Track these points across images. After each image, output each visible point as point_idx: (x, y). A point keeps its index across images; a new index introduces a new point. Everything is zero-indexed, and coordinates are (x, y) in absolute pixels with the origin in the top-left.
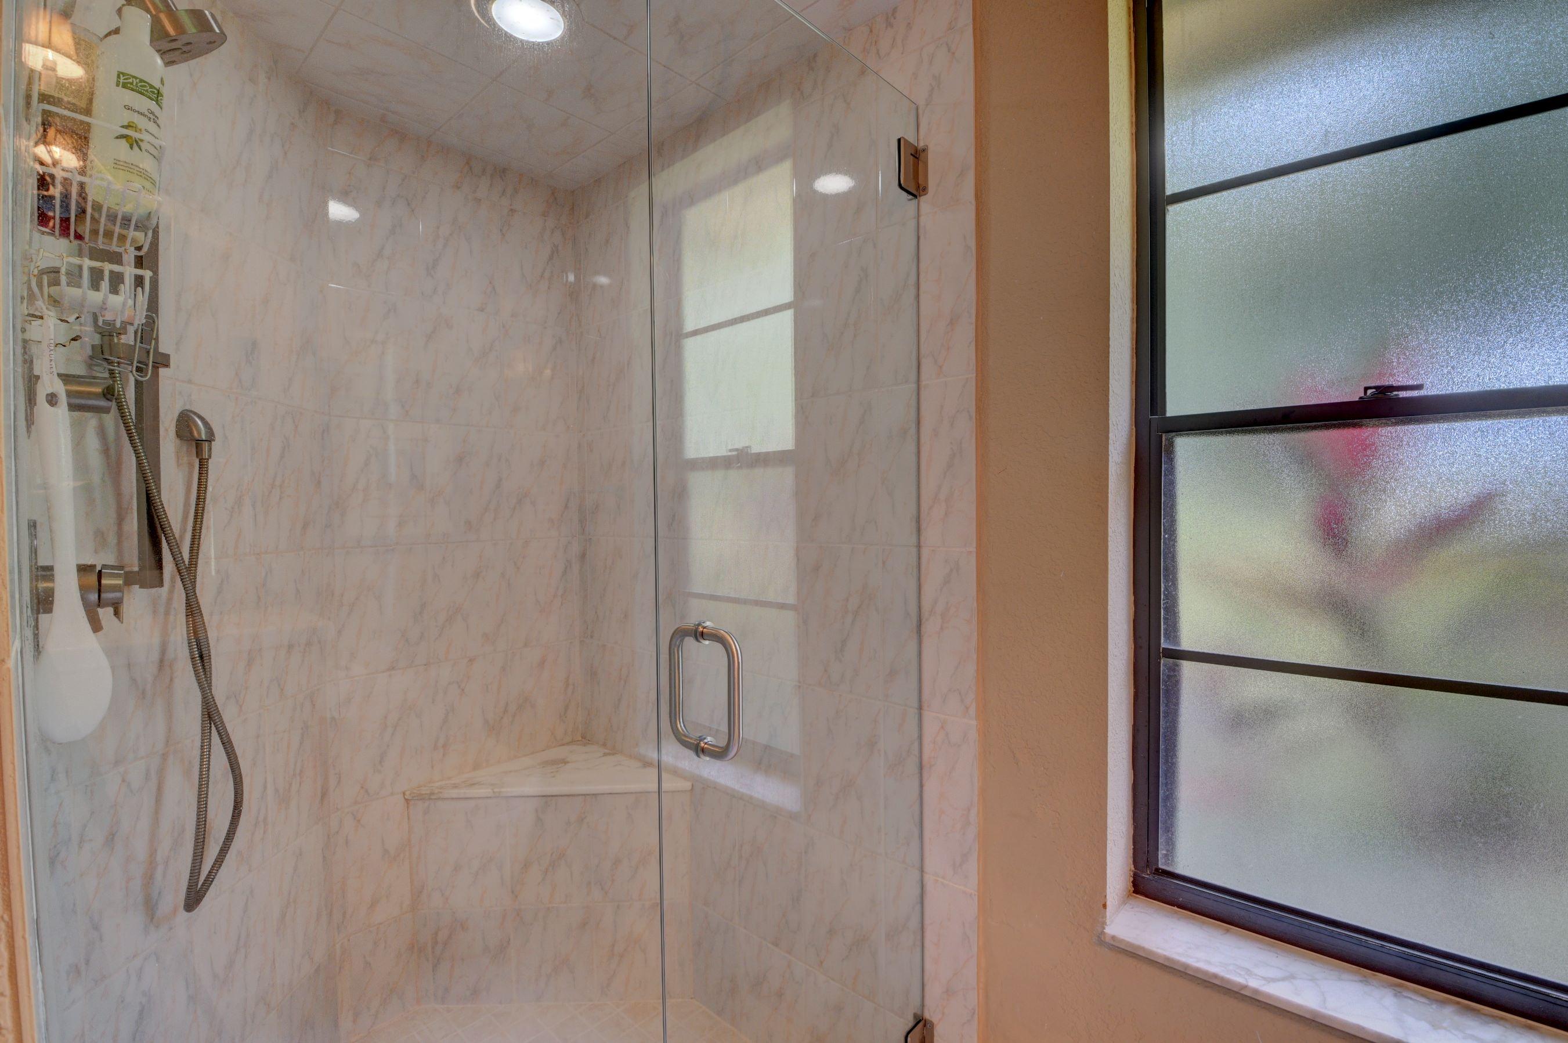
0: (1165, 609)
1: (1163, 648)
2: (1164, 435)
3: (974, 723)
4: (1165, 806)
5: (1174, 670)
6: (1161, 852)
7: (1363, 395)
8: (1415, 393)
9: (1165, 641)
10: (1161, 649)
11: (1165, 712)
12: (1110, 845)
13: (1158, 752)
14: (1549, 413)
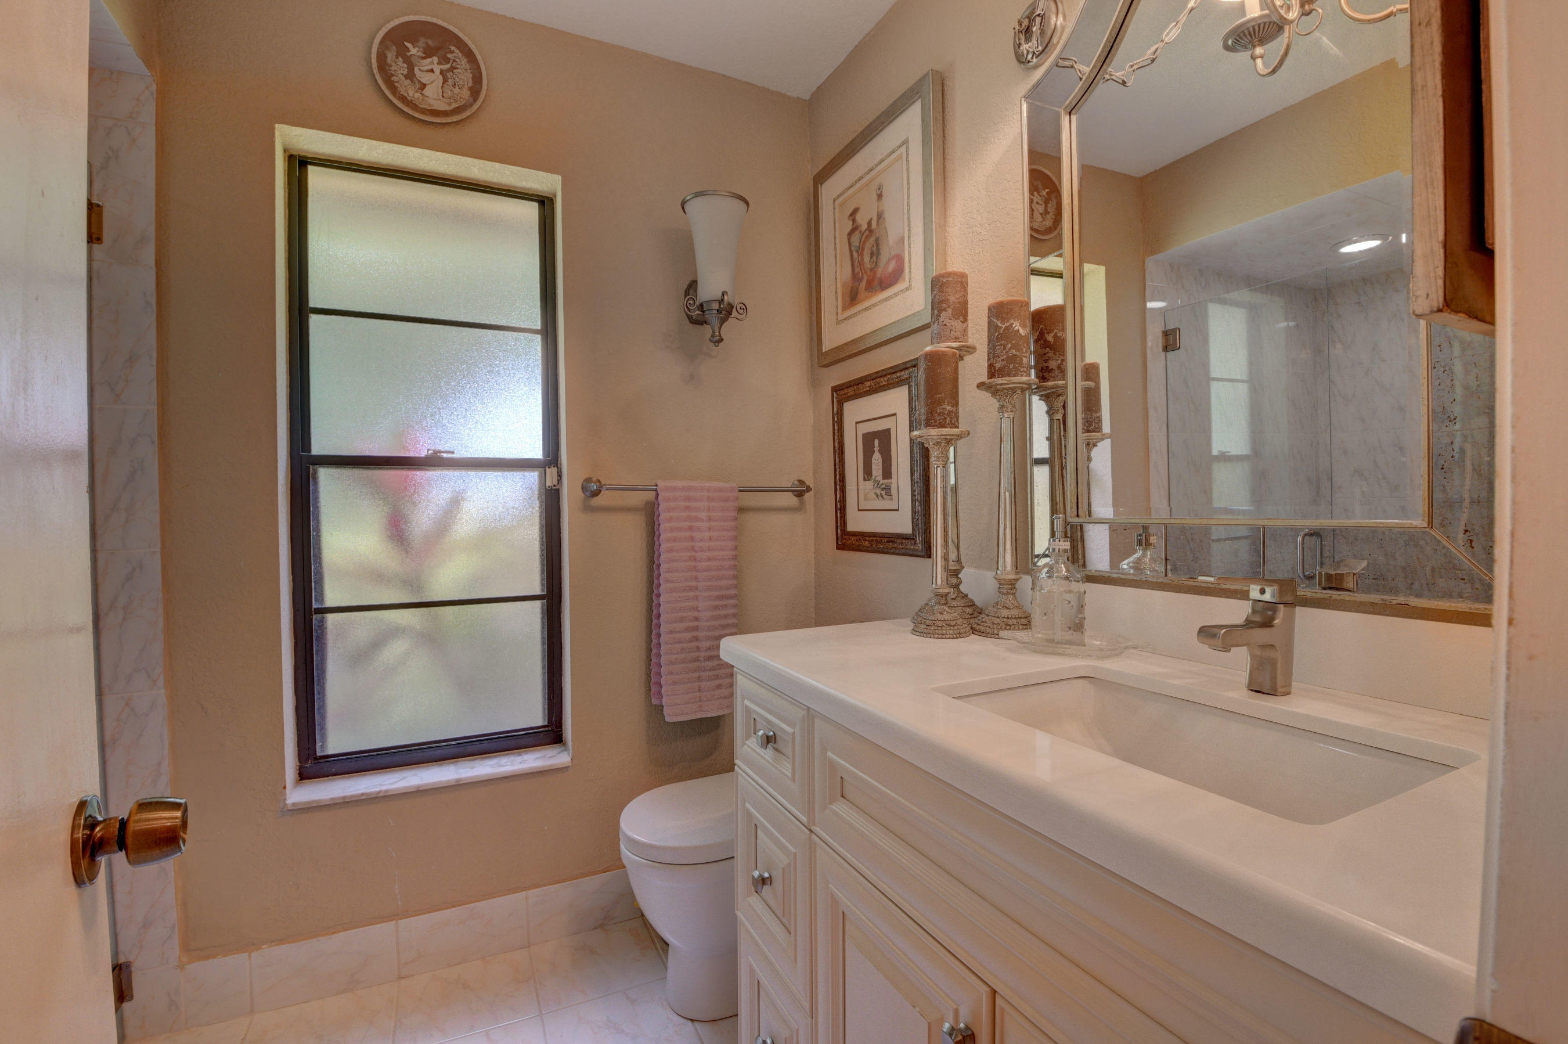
0: (315, 582)
1: (315, 609)
2: (311, 466)
3: (163, 691)
4: (319, 713)
5: (322, 622)
6: (319, 744)
7: (426, 453)
8: (450, 455)
9: (316, 603)
10: (313, 610)
11: (317, 650)
12: (286, 745)
13: (313, 678)
14: (504, 471)
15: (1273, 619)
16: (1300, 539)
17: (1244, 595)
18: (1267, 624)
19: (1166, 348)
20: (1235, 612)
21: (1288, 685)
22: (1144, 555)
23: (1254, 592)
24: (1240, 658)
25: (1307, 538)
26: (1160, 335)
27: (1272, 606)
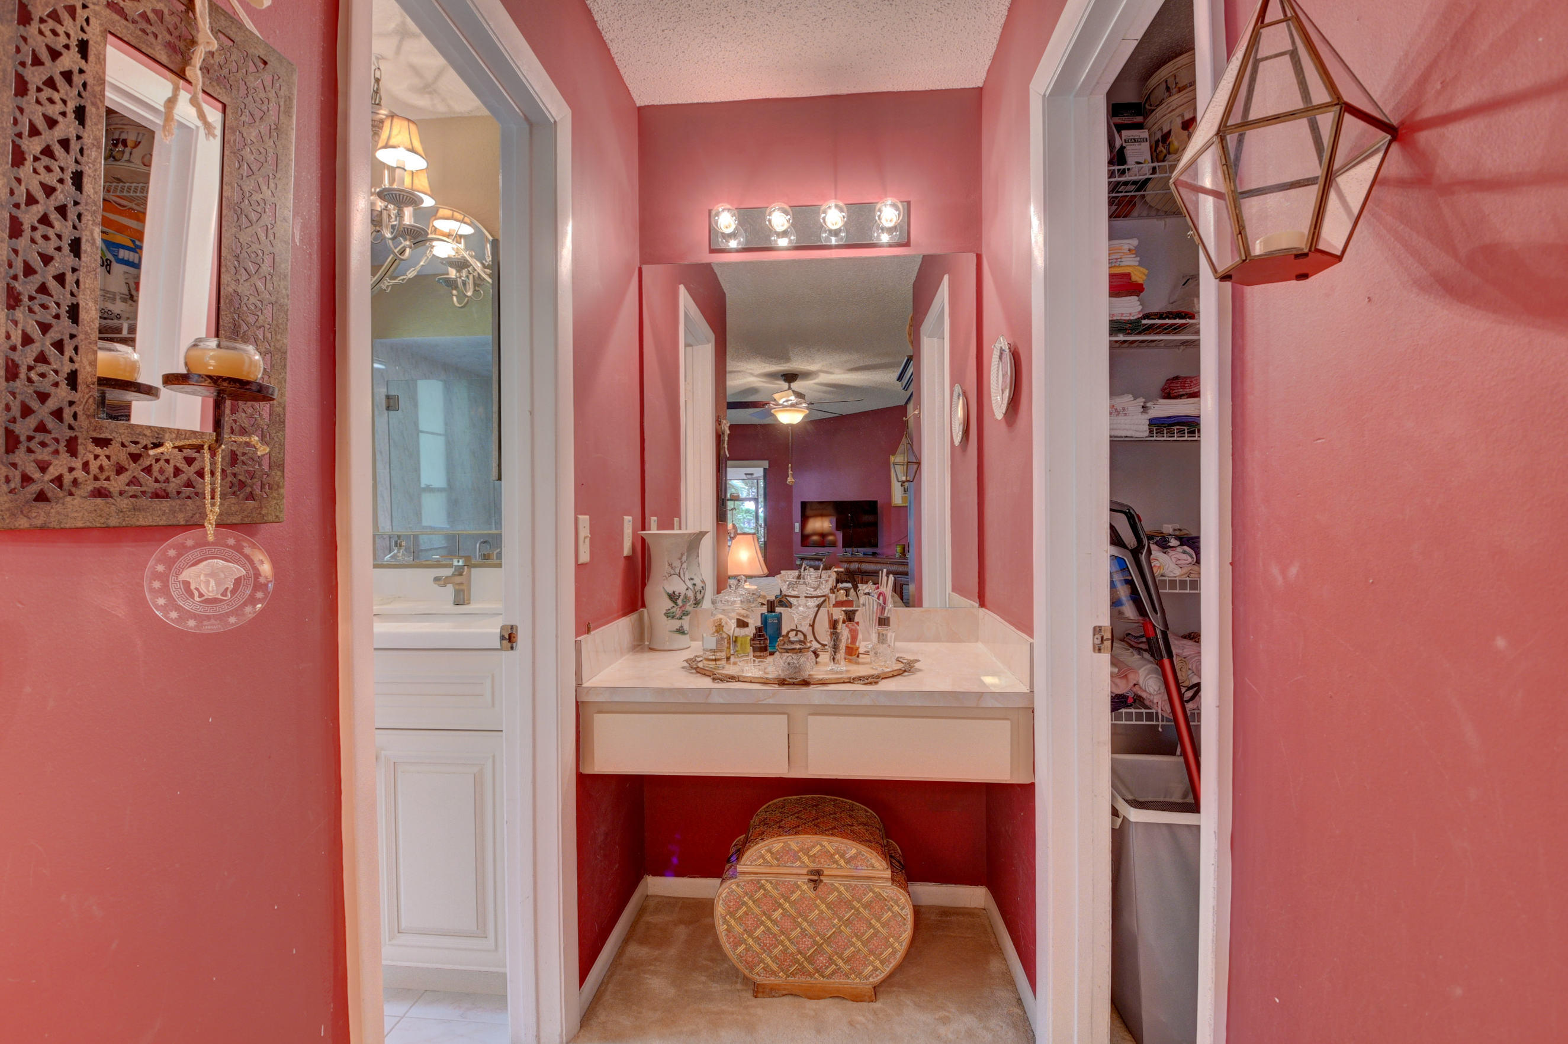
15: (463, 572)
16: (478, 545)
17: (451, 566)
18: (461, 574)
19: (388, 408)
20: (448, 572)
21: (469, 600)
22: (399, 552)
23: (455, 563)
24: (450, 591)
25: (482, 545)
26: (384, 398)
27: (462, 567)
